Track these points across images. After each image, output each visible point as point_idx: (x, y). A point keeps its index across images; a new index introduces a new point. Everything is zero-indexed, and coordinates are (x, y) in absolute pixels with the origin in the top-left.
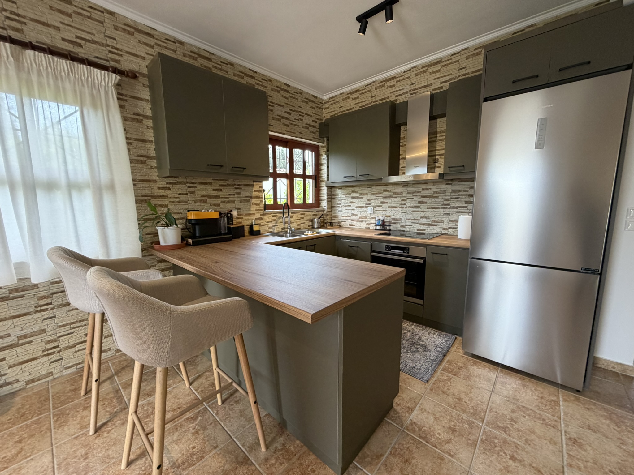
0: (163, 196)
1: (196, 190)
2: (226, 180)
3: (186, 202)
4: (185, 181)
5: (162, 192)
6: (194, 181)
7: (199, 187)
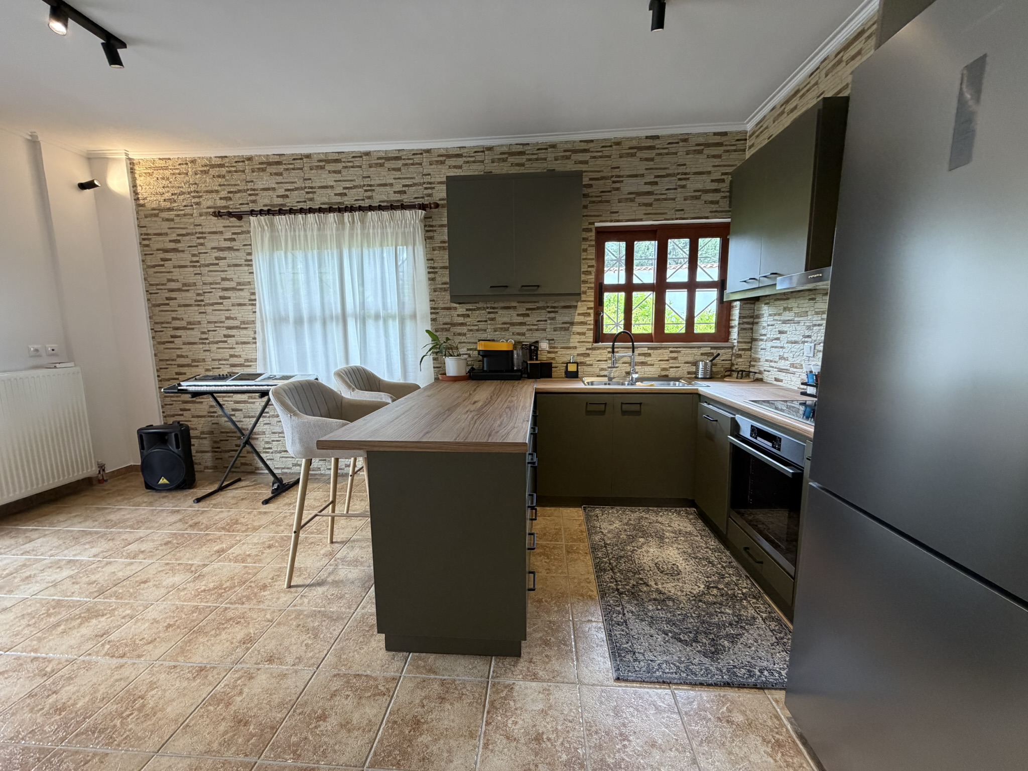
0: (462, 324)
1: (497, 316)
2: (535, 302)
3: (485, 330)
4: (485, 306)
5: (461, 320)
6: (496, 305)
7: (500, 312)
